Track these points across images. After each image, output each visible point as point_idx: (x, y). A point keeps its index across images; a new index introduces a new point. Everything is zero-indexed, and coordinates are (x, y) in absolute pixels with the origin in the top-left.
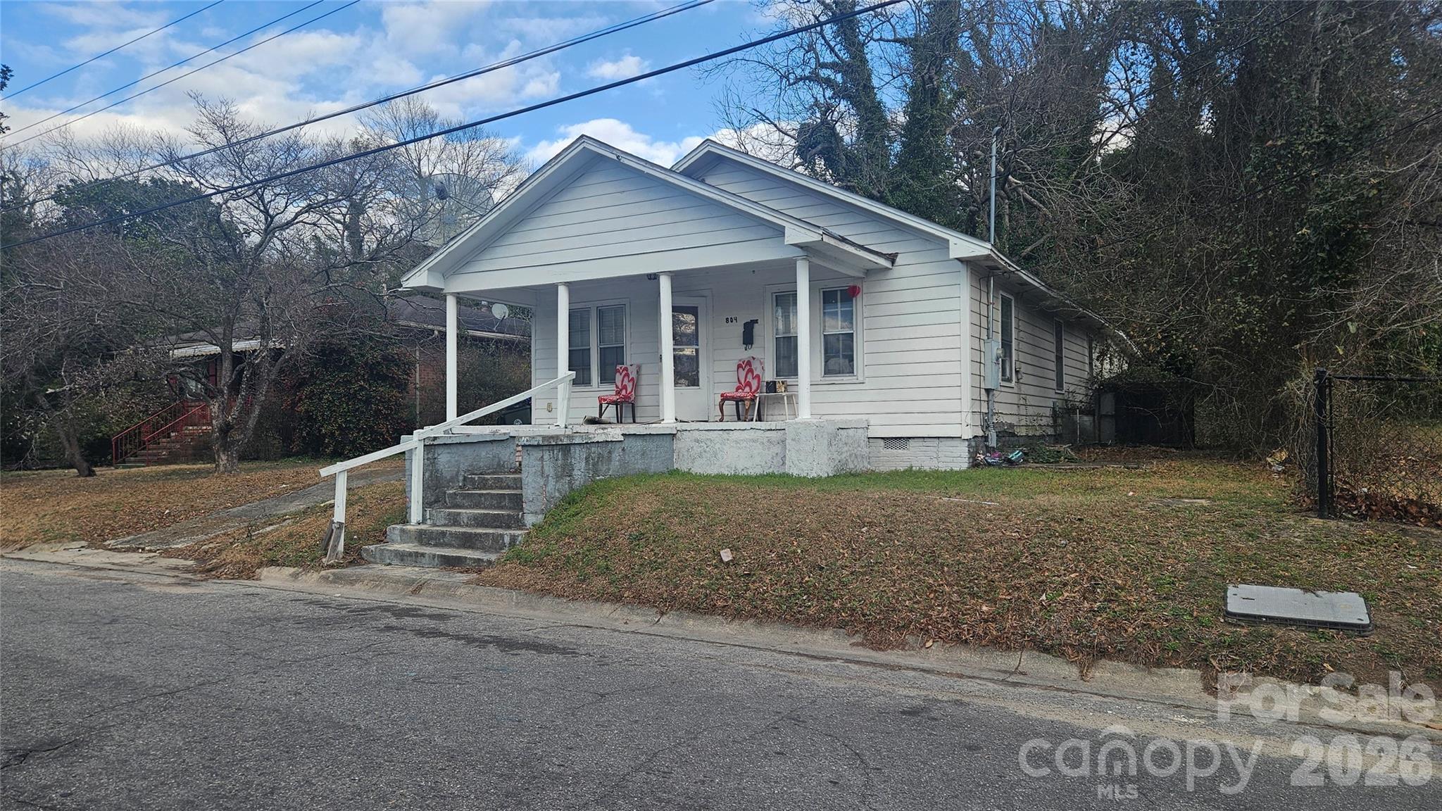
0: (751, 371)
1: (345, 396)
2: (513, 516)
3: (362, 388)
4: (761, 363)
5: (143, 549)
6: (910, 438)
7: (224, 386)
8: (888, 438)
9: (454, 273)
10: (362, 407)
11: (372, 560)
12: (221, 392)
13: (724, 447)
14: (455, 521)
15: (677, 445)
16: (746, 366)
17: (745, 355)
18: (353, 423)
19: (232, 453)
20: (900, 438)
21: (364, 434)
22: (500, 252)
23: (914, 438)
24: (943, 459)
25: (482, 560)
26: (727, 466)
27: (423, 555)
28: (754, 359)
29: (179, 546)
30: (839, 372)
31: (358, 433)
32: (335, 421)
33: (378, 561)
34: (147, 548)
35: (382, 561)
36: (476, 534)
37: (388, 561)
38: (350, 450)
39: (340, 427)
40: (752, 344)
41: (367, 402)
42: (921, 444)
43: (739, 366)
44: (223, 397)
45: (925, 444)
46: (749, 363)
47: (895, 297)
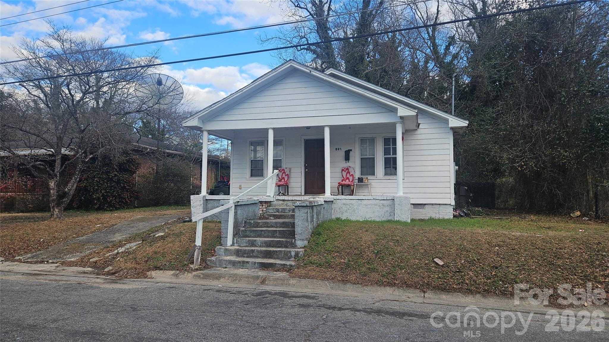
0: (349, 172)
1: (106, 179)
2: (289, 242)
3: (116, 175)
4: (354, 169)
5: (47, 262)
6: (426, 204)
7: (57, 172)
8: (415, 204)
9: (209, 121)
10: (115, 185)
11: (214, 265)
12: (56, 176)
13: (359, 207)
14: (253, 244)
15: (334, 206)
16: (347, 170)
17: (345, 165)
18: (110, 193)
19: (61, 208)
20: (421, 204)
21: (115, 199)
22: (236, 112)
23: (427, 204)
24: (441, 214)
25: (286, 265)
26: (361, 217)
27: (248, 262)
28: (350, 167)
29: (73, 260)
30: (391, 174)
31: (112, 198)
32: (101, 192)
33: (218, 266)
34: (50, 261)
35: (220, 266)
36: (274, 251)
37: (225, 266)
38: (107, 207)
39: (103, 195)
40: (349, 160)
41: (118, 182)
42: (431, 207)
43: (343, 170)
44: (57, 178)
45: (433, 207)
46: (347, 169)
47: (419, 142)
